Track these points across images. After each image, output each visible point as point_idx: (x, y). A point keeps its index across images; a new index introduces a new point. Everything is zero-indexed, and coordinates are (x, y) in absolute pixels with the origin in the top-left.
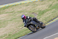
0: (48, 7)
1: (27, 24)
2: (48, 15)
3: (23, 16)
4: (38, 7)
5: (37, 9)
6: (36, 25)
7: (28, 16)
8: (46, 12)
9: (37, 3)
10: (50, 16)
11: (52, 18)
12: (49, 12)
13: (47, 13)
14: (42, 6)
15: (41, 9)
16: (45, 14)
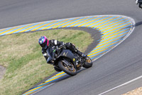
0: (32, 49)
1: (55, 57)
2: (32, 70)
3: (43, 40)
4: (8, 49)
5: (6, 55)
6: (74, 60)
7: (54, 40)
8: (27, 62)
9: (4, 41)
10: (37, 71)
11: (43, 77)
12: (36, 61)
13: (30, 63)
14: (17, 48)
15: (14, 55)
16: (25, 66)
